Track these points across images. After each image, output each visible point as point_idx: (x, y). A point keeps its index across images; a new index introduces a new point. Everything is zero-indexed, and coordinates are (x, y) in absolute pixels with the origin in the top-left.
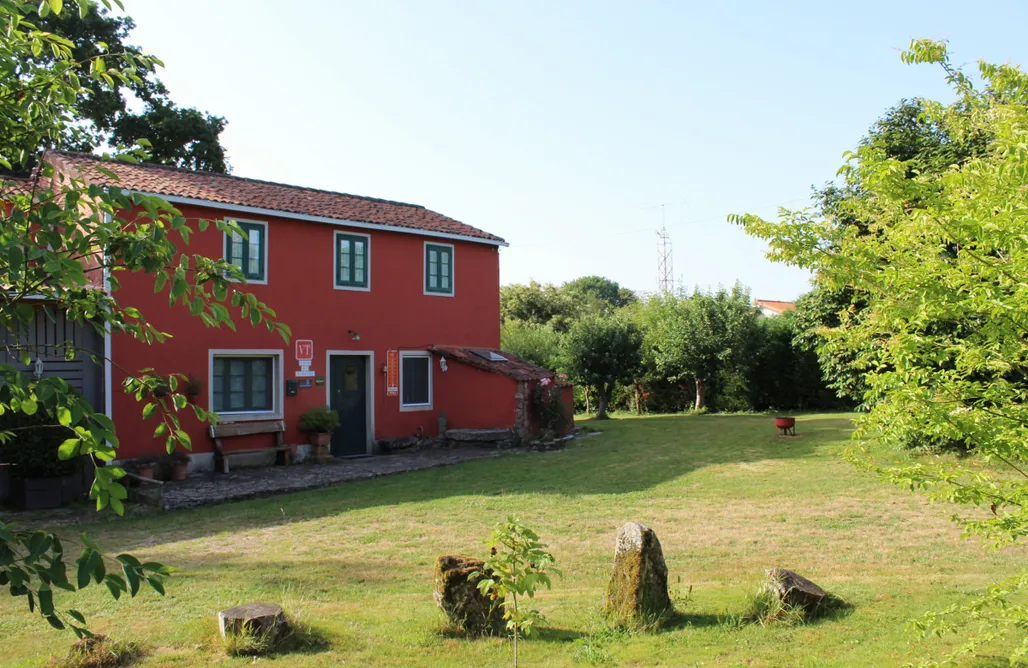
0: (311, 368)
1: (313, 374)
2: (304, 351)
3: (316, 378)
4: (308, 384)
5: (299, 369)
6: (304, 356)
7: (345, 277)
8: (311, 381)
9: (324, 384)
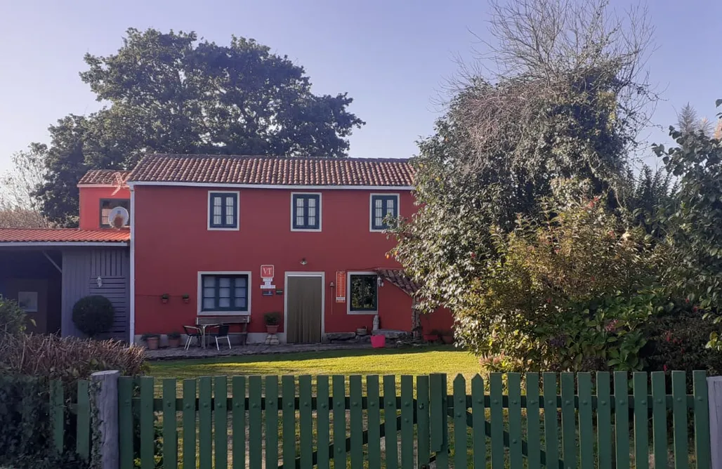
0: (272, 283)
1: (274, 287)
2: (268, 272)
3: (276, 290)
4: (270, 293)
5: (264, 284)
6: (268, 276)
7: (300, 222)
8: (272, 292)
9: (283, 294)
